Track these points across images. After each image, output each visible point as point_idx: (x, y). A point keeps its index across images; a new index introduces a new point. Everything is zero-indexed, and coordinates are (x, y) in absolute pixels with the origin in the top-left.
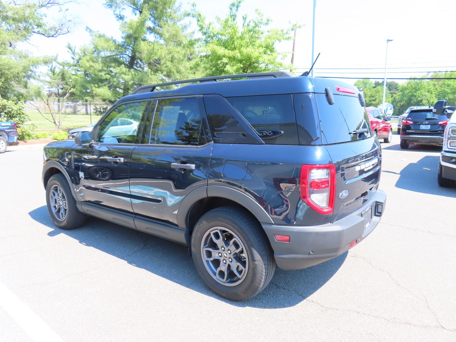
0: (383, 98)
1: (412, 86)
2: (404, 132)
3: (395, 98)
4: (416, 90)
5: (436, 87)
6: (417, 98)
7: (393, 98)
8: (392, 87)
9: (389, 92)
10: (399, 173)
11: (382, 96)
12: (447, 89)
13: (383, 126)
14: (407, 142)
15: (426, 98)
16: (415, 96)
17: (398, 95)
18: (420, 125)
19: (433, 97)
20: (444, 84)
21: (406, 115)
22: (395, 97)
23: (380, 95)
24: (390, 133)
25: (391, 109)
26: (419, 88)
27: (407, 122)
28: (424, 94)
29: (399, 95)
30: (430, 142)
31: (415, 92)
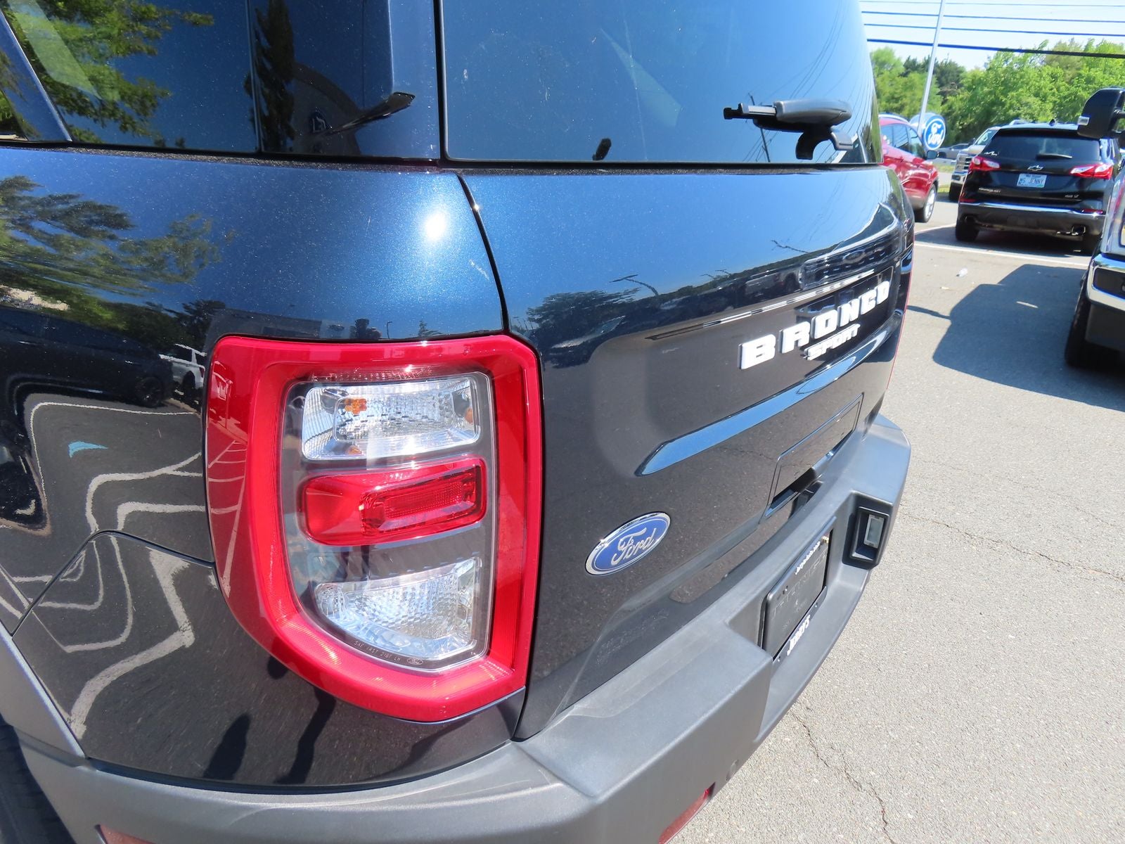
0: (921, 105)
1: (997, 76)
2: (972, 194)
3: (950, 107)
4: (1008, 86)
5: (1059, 83)
6: (1008, 110)
7: (946, 105)
8: (947, 76)
9: (938, 90)
10: (947, 314)
11: (920, 100)
12: (1082, 92)
13: (915, 175)
14: (977, 222)
15: (1030, 111)
16: (1003, 104)
17: (958, 100)
18: (1018, 173)
19: (1046, 110)
20: (1080, 75)
21: (977, 148)
22: (953, 103)
23: (913, 95)
24: (931, 198)
25: (939, 132)
26: (1015, 84)
27: (982, 164)
28: (1024, 100)
29: (961, 99)
30: (1040, 225)
31: (1005, 94)
